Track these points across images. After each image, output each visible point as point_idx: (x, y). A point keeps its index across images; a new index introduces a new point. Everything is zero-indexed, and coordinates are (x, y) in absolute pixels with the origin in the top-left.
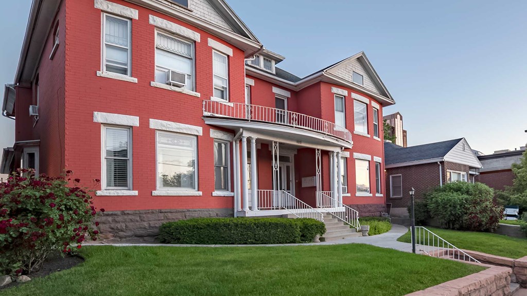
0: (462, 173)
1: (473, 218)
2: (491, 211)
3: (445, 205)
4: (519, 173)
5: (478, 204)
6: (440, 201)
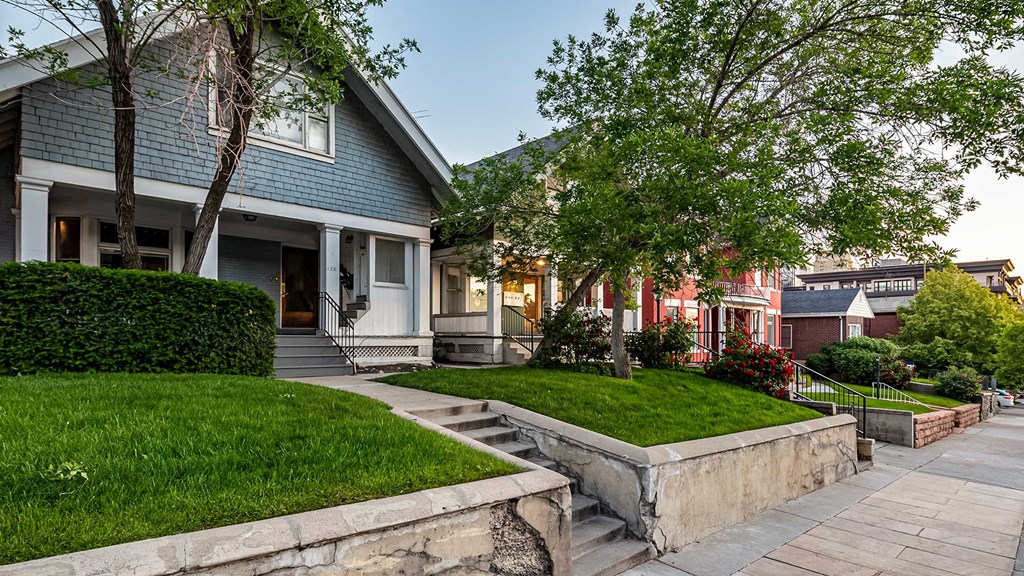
0: (858, 325)
1: (887, 375)
2: (904, 370)
3: (857, 362)
4: (909, 320)
5: (889, 362)
6: (851, 358)
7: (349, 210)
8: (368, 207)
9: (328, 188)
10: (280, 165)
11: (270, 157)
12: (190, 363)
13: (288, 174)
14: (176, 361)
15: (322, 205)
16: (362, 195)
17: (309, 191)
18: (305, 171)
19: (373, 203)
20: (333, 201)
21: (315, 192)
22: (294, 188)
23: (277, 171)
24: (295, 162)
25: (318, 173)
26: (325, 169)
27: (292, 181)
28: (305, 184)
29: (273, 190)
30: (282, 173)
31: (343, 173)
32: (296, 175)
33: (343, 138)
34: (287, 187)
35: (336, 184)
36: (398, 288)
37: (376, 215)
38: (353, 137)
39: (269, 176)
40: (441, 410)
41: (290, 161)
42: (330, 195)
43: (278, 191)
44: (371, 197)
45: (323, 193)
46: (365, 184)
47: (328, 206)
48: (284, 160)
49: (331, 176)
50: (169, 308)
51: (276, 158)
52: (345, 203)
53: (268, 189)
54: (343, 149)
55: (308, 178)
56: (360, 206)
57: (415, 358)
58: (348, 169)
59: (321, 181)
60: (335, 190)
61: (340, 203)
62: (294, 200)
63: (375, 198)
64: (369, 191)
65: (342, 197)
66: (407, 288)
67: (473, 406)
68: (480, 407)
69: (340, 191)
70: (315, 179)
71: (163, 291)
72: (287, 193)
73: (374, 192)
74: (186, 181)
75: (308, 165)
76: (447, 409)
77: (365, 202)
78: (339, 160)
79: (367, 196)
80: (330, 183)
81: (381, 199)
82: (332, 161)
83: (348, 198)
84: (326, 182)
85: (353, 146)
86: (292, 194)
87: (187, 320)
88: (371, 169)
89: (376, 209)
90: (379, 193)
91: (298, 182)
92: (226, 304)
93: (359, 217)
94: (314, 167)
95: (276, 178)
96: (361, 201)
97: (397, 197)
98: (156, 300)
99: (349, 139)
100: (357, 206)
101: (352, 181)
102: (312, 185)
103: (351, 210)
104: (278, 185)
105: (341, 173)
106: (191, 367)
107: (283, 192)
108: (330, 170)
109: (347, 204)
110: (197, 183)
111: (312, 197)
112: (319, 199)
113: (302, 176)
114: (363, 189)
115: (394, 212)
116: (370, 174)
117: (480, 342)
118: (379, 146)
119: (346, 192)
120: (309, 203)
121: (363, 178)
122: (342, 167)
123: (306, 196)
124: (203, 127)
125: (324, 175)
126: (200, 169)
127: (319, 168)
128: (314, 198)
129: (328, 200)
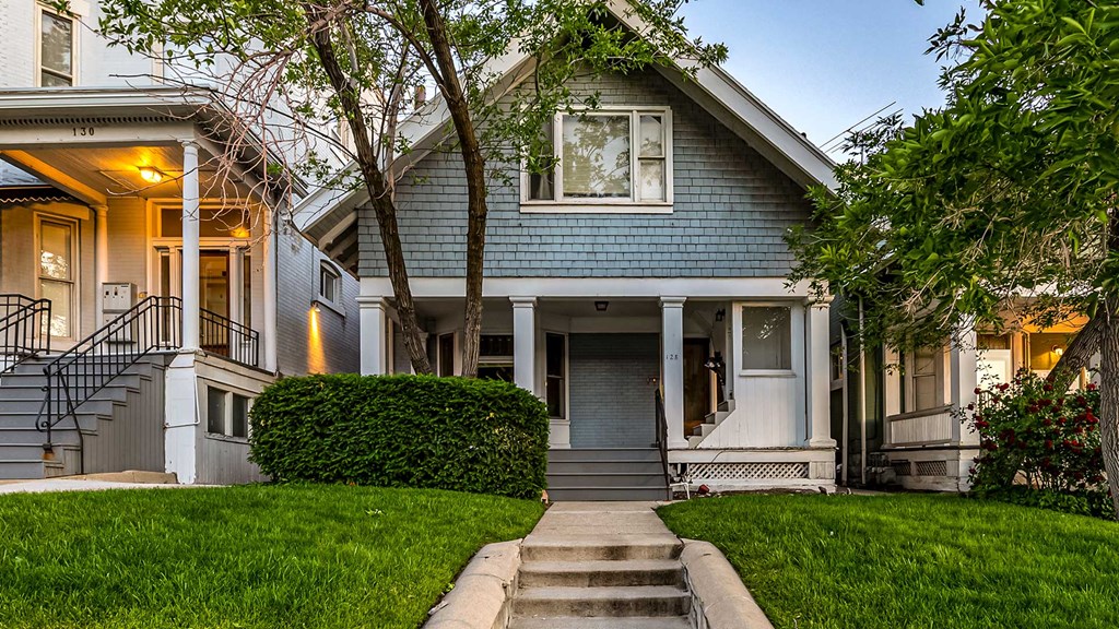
7: (694, 273)
8: (722, 264)
9: (666, 248)
10: (603, 232)
11: (589, 223)
12: (427, 477)
13: (612, 240)
14: (411, 475)
15: (658, 272)
16: (714, 248)
17: (639, 256)
18: (634, 231)
19: (731, 256)
20: (672, 264)
21: (647, 257)
22: (619, 257)
23: (599, 240)
24: (621, 223)
25: (651, 231)
26: (660, 223)
27: (617, 248)
28: (634, 248)
29: (594, 265)
30: (604, 240)
31: (687, 223)
32: (622, 240)
33: (686, 174)
34: (611, 257)
35: (676, 240)
36: (778, 376)
37: (735, 273)
38: (700, 168)
39: (588, 248)
40: (587, 549)
41: (614, 223)
42: (667, 256)
43: (600, 265)
44: (729, 248)
45: (658, 257)
46: (719, 232)
47: (665, 272)
48: (607, 223)
49: (668, 231)
50: (398, 413)
51: (597, 223)
52: (689, 264)
53: (589, 265)
54: (686, 190)
55: (637, 240)
56: (712, 264)
57: (805, 481)
58: (694, 215)
59: (655, 240)
60: (674, 248)
61: (682, 265)
62: (620, 273)
63: (735, 248)
64: (724, 240)
65: (685, 256)
66: (794, 376)
67: (651, 547)
68: (668, 552)
69: (682, 248)
70: (647, 240)
71: (393, 394)
72: (611, 265)
73: (733, 240)
74: (498, 273)
75: (638, 223)
76: (597, 549)
77: (719, 256)
78: (680, 207)
79: (722, 248)
80: (668, 240)
81: (744, 248)
82: (670, 210)
83: (695, 257)
84: (662, 239)
85: (700, 183)
86: (617, 265)
87: (417, 426)
88: (728, 207)
89: (736, 264)
90: (741, 240)
91: (625, 248)
92: (461, 405)
93: (711, 281)
94: (646, 223)
95: (598, 248)
96: (713, 256)
97: (769, 241)
98: (385, 406)
99: (693, 174)
100: (707, 264)
101: (700, 231)
102: (644, 248)
103: (698, 273)
104: (599, 257)
105: (682, 223)
106: (426, 481)
107: (606, 265)
108: (667, 223)
109: (693, 264)
110: (509, 273)
111: (643, 264)
112: (653, 264)
113: (630, 240)
114: (715, 240)
115: (764, 264)
116: (727, 216)
117: (941, 456)
118: (737, 173)
119: (690, 248)
120: (640, 273)
121: (716, 223)
122: (684, 215)
123: (635, 264)
124: (514, 206)
125: (659, 231)
126: (512, 256)
127: (652, 223)
128: (646, 265)
129: (665, 264)
